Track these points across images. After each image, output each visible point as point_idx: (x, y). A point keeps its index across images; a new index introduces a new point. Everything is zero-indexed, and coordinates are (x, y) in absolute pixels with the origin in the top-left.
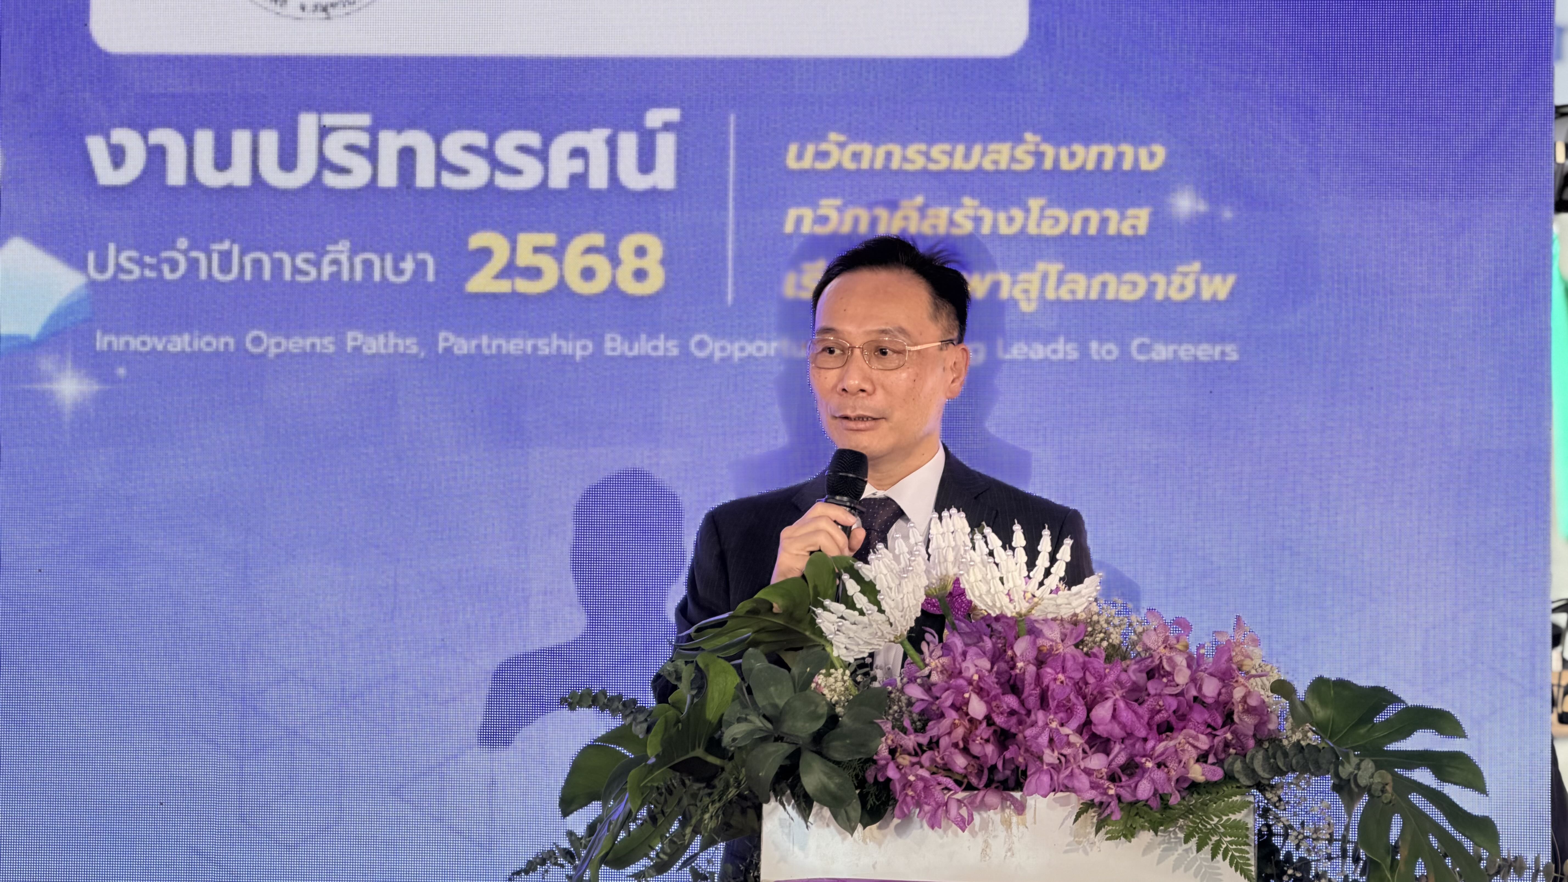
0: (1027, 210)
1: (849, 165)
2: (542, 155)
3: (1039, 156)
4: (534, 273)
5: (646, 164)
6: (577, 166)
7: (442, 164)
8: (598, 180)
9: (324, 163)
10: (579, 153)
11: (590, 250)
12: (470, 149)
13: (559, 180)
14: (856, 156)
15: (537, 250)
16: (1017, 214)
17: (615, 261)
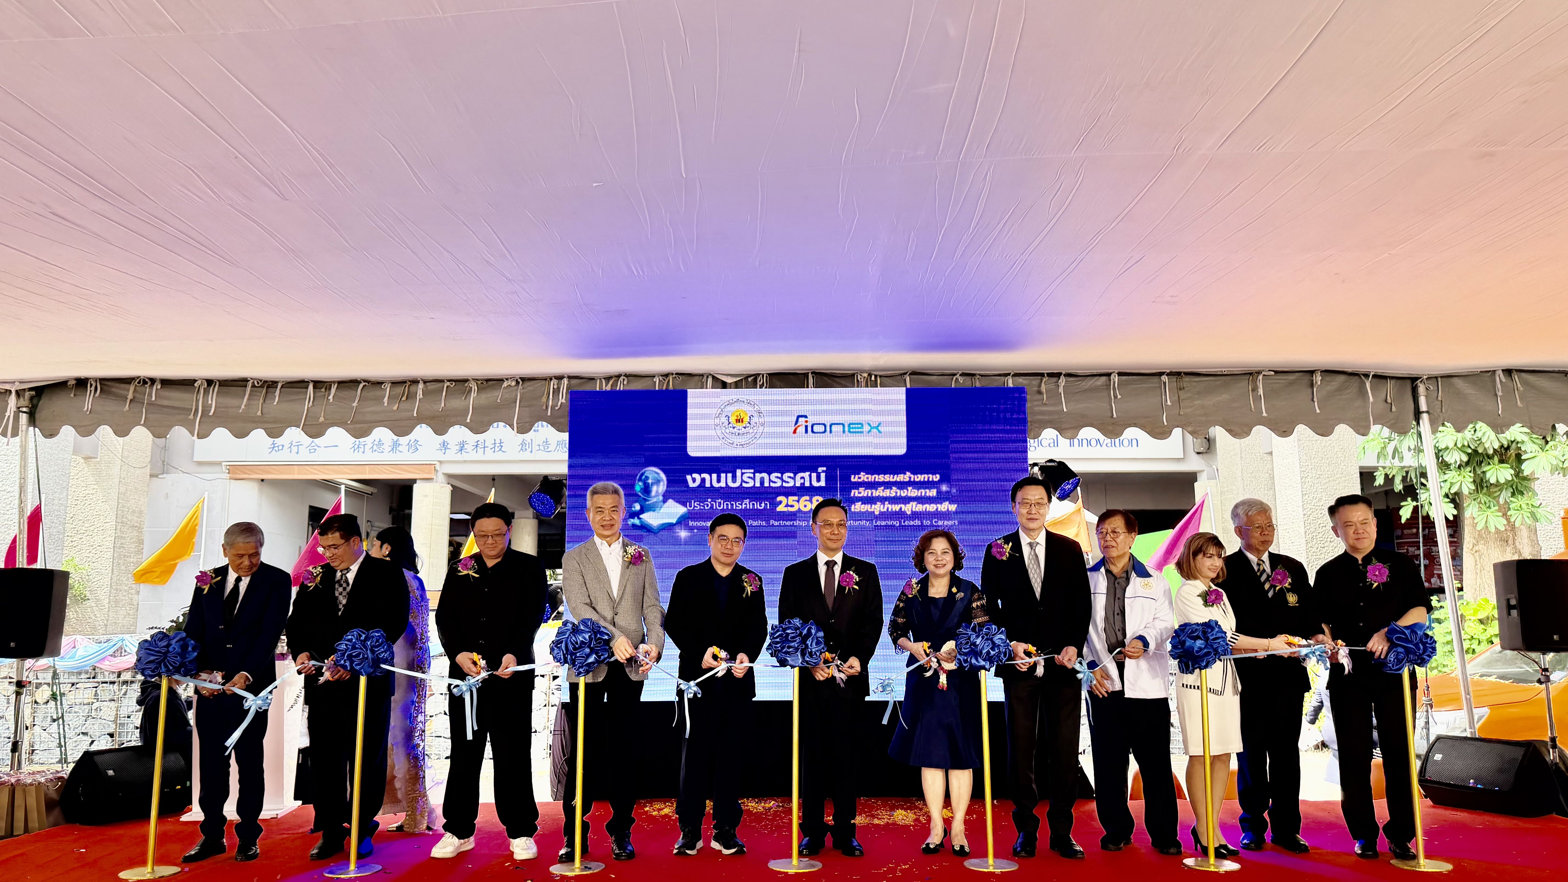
0: (907, 490)
1: (866, 480)
2: (794, 478)
3: (910, 478)
4: (792, 506)
5: (818, 480)
6: (802, 481)
7: (770, 481)
8: (807, 484)
9: (743, 481)
10: (802, 478)
11: (805, 500)
12: (777, 477)
13: (798, 484)
14: (868, 478)
15: (793, 501)
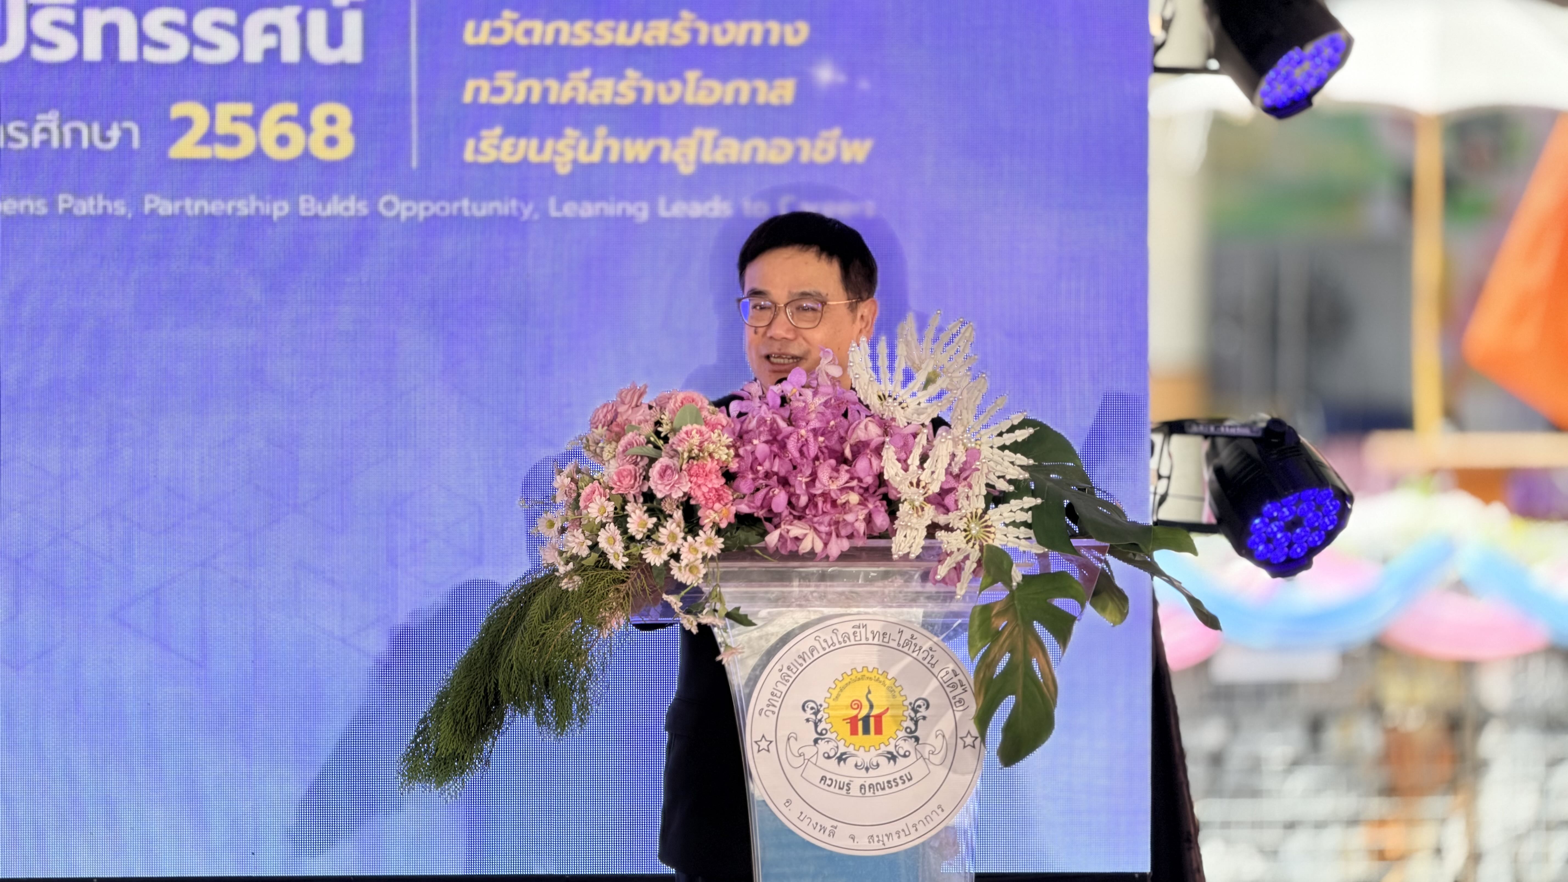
0: (684, 81)
1: (522, 41)
2: (238, 31)
3: (695, 32)
4: (232, 140)
5: (335, 39)
6: (270, 41)
7: (143, 39)
8: (291, 54)
9: (32, 38)
10: (272, 29)
11: (285, 119)
12: (170, 25)
13: (254, 55)
14: (528, 33)
15: (235, 119)
16: (676, 85)
17: (308, 129)
